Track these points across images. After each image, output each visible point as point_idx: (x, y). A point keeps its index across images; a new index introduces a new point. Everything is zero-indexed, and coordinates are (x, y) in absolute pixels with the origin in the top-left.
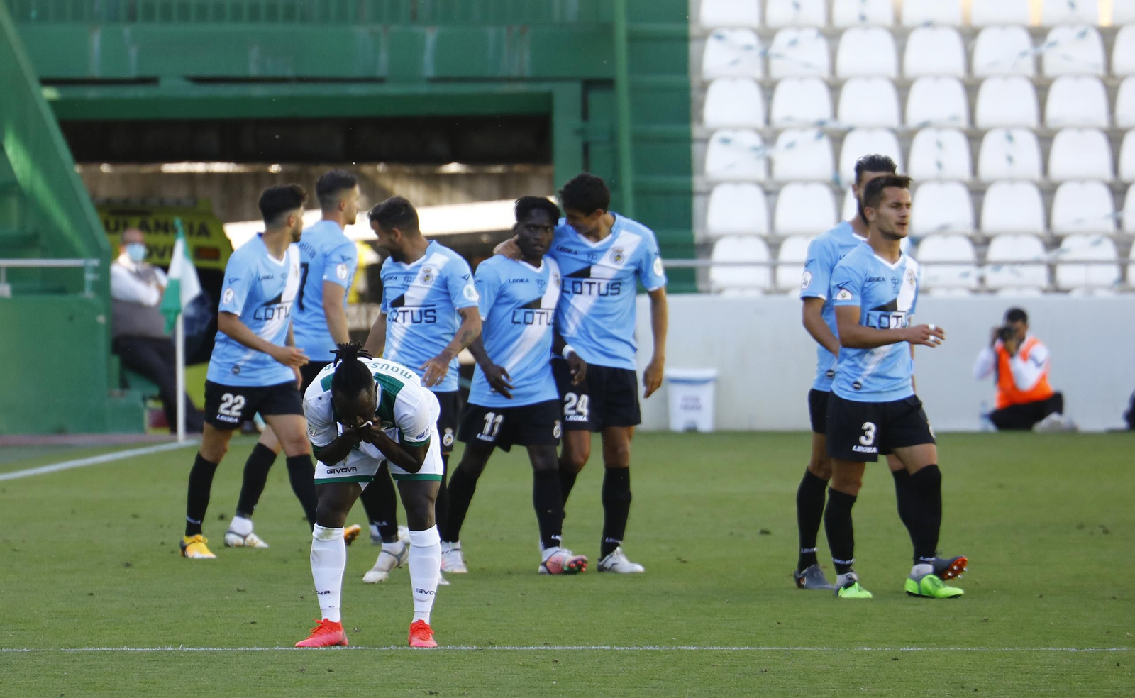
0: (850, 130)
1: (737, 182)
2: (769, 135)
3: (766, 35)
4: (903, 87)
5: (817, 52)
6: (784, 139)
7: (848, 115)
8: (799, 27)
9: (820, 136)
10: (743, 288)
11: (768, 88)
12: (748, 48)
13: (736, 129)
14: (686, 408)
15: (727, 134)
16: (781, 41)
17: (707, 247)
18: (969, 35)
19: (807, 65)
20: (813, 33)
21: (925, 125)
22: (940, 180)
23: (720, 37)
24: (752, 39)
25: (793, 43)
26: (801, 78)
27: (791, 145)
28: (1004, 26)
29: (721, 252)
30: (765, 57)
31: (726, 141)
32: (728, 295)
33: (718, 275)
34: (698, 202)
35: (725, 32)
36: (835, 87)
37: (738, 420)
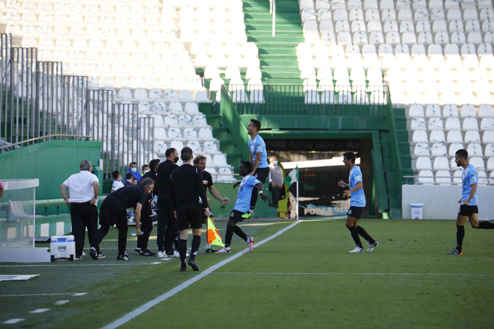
0: (451, 143)
1: (424, 156)
2: (431, 145)
3: (427, 119)
4: (463, 133)
5: (440, 123)
6: (434, 146)
7: (449, 139)
8: (436, 117)
9: (443, 145)
10: (428, 183)
11: (429, 133)
12: (423, 122)
13: (422, 143)
14: (415, 213)
15: (420, 144)
16: (431, 120)
17: (417, 173)
18: (479, 120)
19: (438, 127)
20: (439, 119)
21: (470, 142)
22: (476, 157)
23: (415, 120)
24: (423, 120)
25: (434, 121)
26: (437, 130)
27: (436, 147)
28: (488, 117)
29: (421, 174)
30: (427, 124)
31: (419, 146)
32: (424, 185)
33: (421, 180)
34: (413, 161)
35: (417, 118)
36: (446, 133)
37: (428, 217)
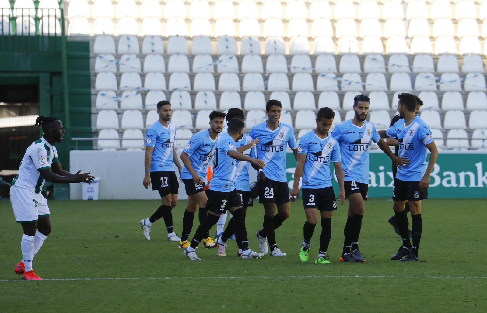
0: (149, 91)
1: (107, 110)
2: (119, 93)
3: (118, 56)
4: (167, 76)
5: (136, 63)
6: (124, 94)
7: (147, 86)
8: (130, 54)
9: (137, 93)
10: (110, 148)
11: (119, 76)
12: (112, 61)
13: (107, 90)
14: (88, 191)
15: (104, 92)
16: (124, 58)
17: (97, 133)
18: (191, 58)
19: (133, 67)
20: (135, 56)
21: (175, 89)
23: (101, 57)
24: (113, 58)
25: (128, 60)
26: (131, 72)
27: (127, 96)
28: (203, 54)
29: (101, 135)
30: (117, 64)
31: (103, 95)
32: (103, 150)
33: (100, 143)
34: (93, 117)
35: (103, 56)
36: (143, 76)
37: (107, 196)
